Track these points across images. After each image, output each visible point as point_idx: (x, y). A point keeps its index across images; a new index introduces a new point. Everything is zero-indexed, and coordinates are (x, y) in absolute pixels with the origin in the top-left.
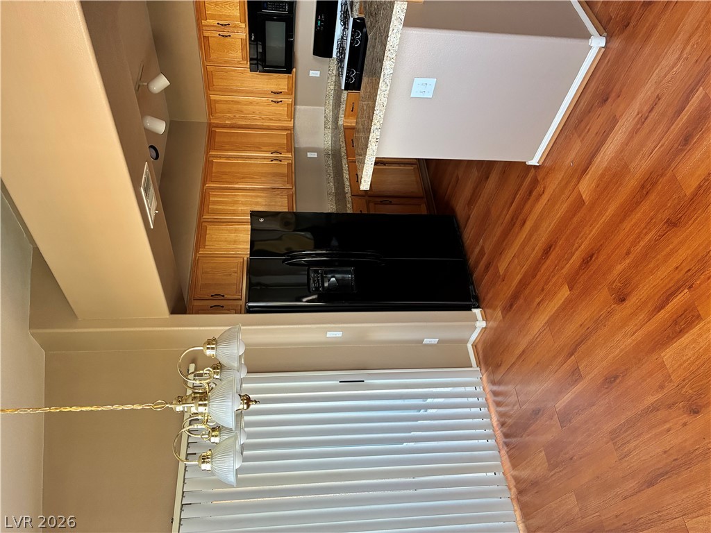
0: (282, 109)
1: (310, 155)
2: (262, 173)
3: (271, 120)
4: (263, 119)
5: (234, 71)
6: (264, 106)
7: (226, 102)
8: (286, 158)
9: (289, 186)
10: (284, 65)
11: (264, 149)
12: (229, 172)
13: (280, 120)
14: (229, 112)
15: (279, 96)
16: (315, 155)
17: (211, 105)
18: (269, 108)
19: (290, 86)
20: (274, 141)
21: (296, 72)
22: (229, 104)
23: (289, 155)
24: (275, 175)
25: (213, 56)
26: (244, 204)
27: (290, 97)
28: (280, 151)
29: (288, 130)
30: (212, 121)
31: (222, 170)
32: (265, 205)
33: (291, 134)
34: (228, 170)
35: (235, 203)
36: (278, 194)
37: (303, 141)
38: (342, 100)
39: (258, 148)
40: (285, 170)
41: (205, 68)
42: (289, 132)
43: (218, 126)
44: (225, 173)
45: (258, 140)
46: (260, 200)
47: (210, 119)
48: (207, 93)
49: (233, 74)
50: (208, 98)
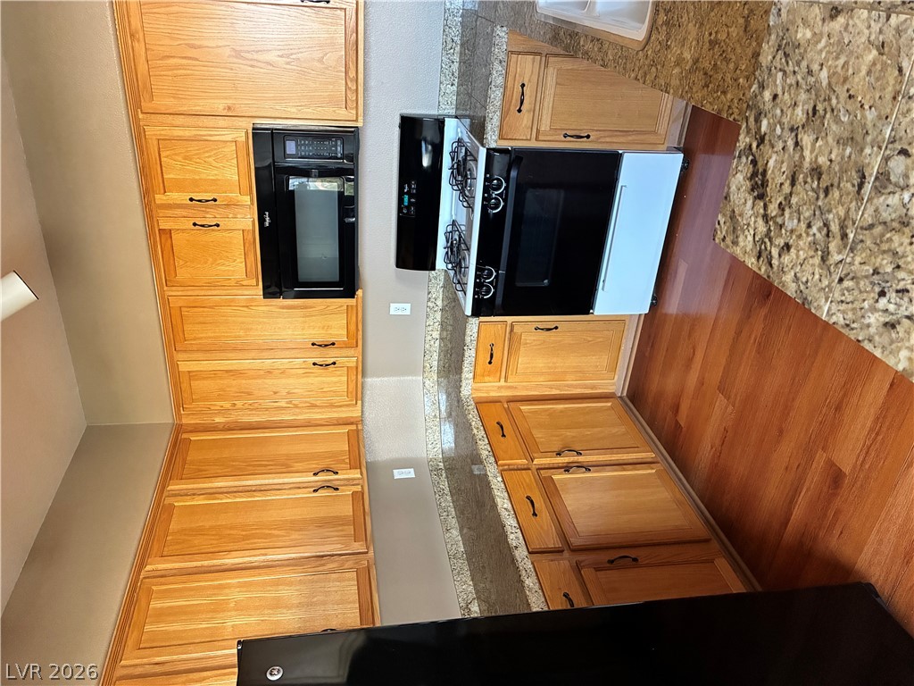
0: (336, 381)
1: (399, 474)
2: (292, 522)
3: (313, 406)
4: (296, 406)
5: (229, 304)
6: (299, 377)
7: (214, 375)
8: (350, 482)
9: (358, 547)
10: (336, 278)
11: (298, 466)
12: (211, 528)
13: (332, 406)
14: (221, 398)
15: (332, 352)
16: (409, 473)
17: (179, 385)
18: (310, 380)
19: (353, 327)
20: (321, 448)
21: (363, 297)
22: (221, 378)
23: (356, 474)
24: (324, 523)
25: (183, 274)
26: (241, 608)
27: (351, 352)
28: (334, 467)
29: (352, 423)
30: (184, 421)
31: (193, 525)
32: (300, 605)
33: (357, 431)
34: (207, 524)
35: (218, 608)
36: (332, 571)
37: (382, 447)
38: (468, 339)
39: (285, 466)
40: (347, 509)
41: (165, 301)
42: (354, 427)
43: (197, 429)
44: (200, 531)
45: (284, 450)
46: (285, 592)
47: (179, 416)
48: (171, 358)
49: (228, 310)
50: (173, 366)
